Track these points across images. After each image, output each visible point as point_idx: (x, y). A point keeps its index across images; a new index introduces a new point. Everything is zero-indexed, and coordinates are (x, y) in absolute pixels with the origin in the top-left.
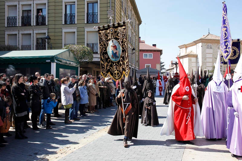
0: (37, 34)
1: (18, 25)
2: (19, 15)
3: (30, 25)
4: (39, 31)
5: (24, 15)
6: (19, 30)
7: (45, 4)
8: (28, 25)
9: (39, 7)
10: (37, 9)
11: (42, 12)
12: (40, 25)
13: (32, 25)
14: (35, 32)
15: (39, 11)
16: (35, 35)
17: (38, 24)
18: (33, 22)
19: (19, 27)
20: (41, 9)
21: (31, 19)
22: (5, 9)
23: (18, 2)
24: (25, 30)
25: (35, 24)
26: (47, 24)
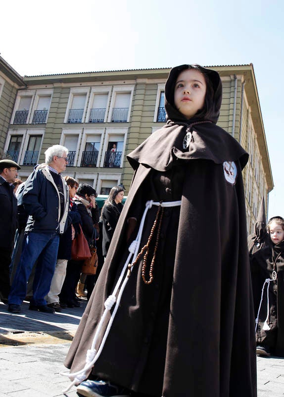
0: (103, 181)
1: (75, 165)
2: (79, 150)
3: (94, 166)
4: (107, 176)
5: (86, 151)
6: (75, 173)
7: (123, 135)
8: (91, 166)
9: (113, 140)
10: (109, 142)
11: (116, 147)
12: (111, 168)
13: (98, 166)
14: (101, 177)
15: (111, 145)
16: (99, 181)
17: (107, 165)
18: (100, 161)
19: (76, 168)
20: (116, 143)
21: (97, 157)
22: (60, 139)
23: (81, 130)
24: (85, 173)
25: (102, 165)
26: (121, 166)
